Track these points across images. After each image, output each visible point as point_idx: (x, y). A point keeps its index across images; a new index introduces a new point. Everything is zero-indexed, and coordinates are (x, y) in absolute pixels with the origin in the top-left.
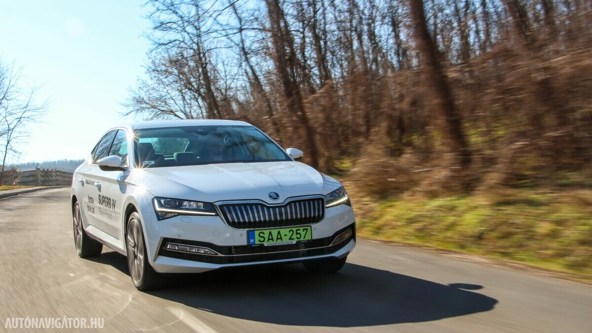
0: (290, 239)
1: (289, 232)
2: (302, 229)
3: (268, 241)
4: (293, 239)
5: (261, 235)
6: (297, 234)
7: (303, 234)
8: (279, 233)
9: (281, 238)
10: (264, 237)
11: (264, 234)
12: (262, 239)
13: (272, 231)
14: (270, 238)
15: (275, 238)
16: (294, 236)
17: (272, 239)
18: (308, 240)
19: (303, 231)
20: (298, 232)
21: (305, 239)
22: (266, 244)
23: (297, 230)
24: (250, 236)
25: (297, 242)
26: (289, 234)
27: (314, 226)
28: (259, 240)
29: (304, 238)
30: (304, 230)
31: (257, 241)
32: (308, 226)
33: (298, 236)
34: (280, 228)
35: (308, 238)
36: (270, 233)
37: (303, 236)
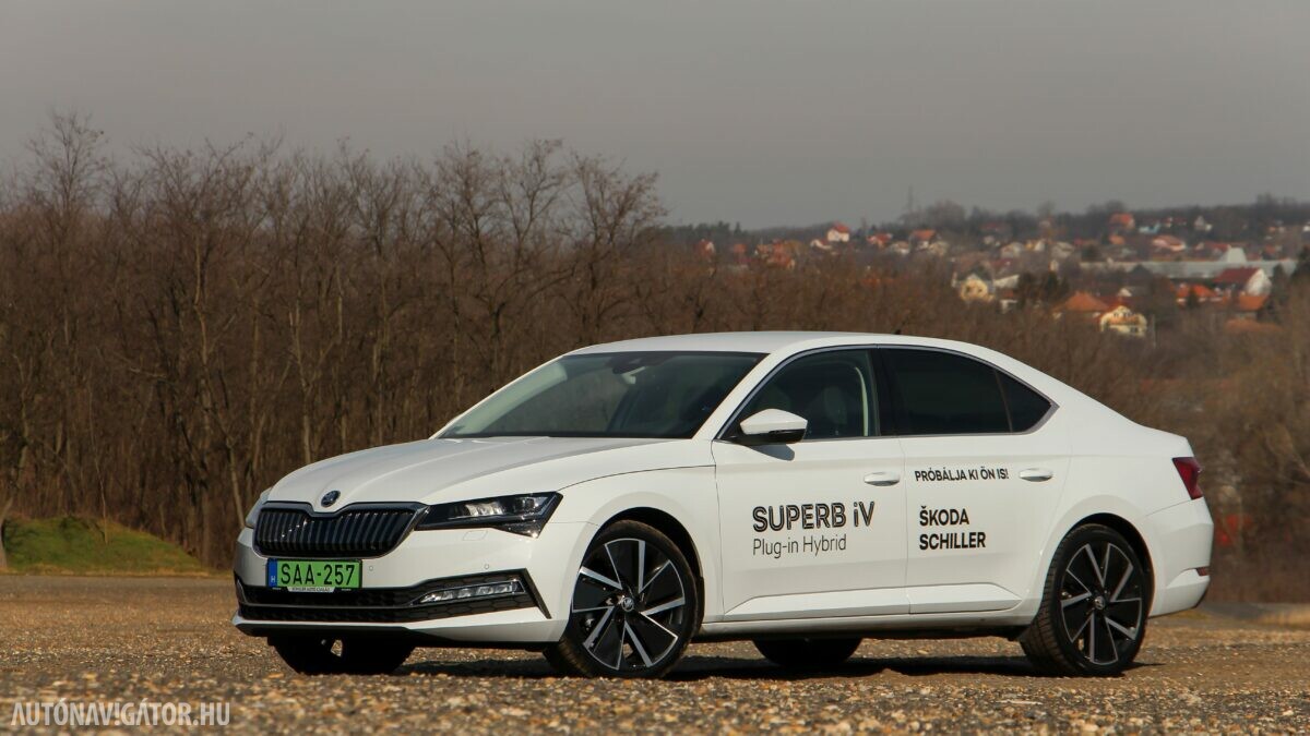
0: (326, 582)
1: (325, 569)
2: (345, 565)
3: (293, 583)
4: (330, 583)
5: (286, 569)
7: (346, 574)
8: (310, 570)
9: (312, 582)
10: (287, 574)
11: (289, 567)
12: (286, 578)
13: (300, 563)
14: (297, 577)
15: (303, 580)
16: (332, 578)
17: (300, 582)
18: (352, 589)
19: (347, 570)
20: (339, 570)
21: (349, 586)
22: (290, 589)
23: (337, 566)
24: (270, 570)
25: (337, 589)
26: (325, 573)
27: (367, 562)
28: (282, 582)
29: (347, 583)
30: (348, 567)
31: (279, 580)
32: (355, 560)
33: (339, 578)
34: (312, 560)
35: (354, 584)
36: (298, 568)
37: (345, 580)
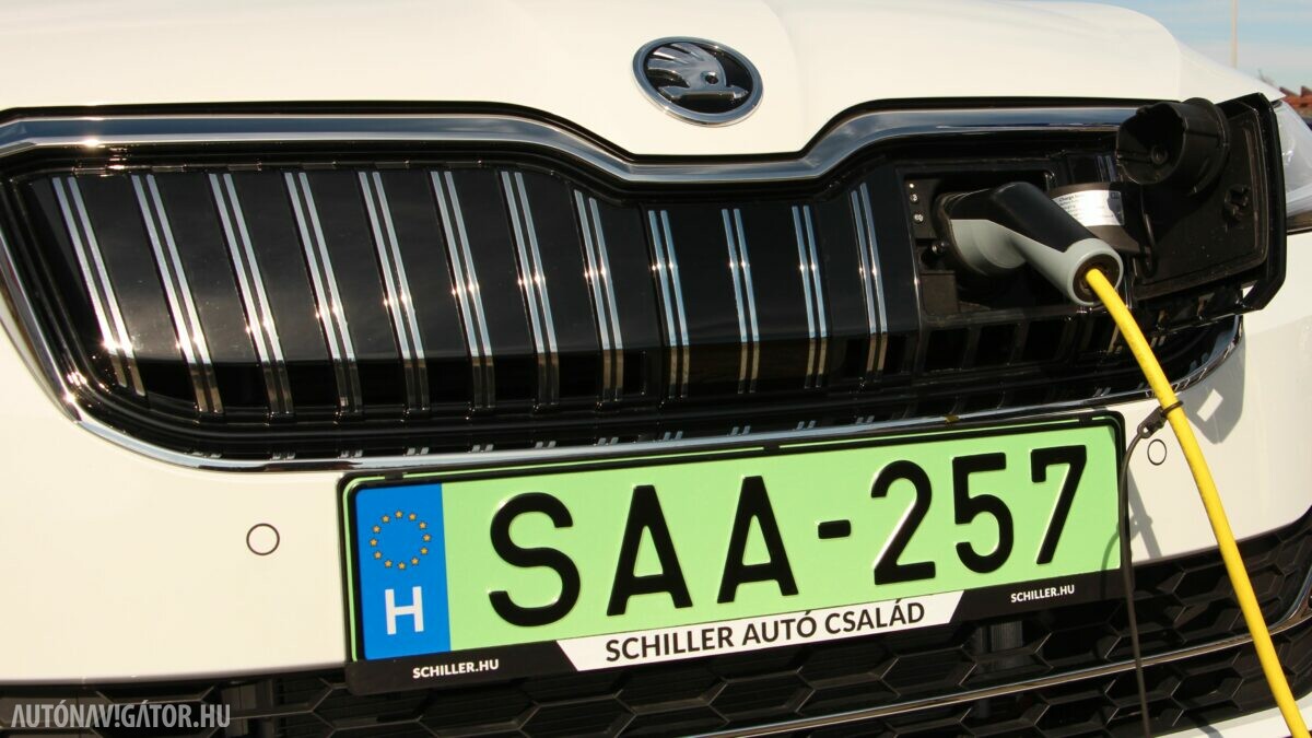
0: (889, 572)
1: (880, 490)
2: (1018, 448)
3: (617, 607)
4: (925, 571)
5: (531, 531)
6: (966, 509)
7: (1032, 505)
8: (754, 499)
9: (779, 571)
11: (562, 517)
12: (540, 588)
13: (664, 480)
14: (648, 563)
15: (703, 568)
16: (938, 538)
17: (672, 583)
18: (1088, 581)
19: (1039, 475)
20: (979, 484)
21: (1060, 566)
22: (588, 649)
23: (963, 467)
25: (970, 598)
26: (878, 523)
28: (502, 604)
29: (1046, 556)
30: (1041, 461)
31: (473, 609)
32: (1086, 422)
33: (983, 534)
34: (772, 450)
36: (645, 510)
37: (1029, 538)
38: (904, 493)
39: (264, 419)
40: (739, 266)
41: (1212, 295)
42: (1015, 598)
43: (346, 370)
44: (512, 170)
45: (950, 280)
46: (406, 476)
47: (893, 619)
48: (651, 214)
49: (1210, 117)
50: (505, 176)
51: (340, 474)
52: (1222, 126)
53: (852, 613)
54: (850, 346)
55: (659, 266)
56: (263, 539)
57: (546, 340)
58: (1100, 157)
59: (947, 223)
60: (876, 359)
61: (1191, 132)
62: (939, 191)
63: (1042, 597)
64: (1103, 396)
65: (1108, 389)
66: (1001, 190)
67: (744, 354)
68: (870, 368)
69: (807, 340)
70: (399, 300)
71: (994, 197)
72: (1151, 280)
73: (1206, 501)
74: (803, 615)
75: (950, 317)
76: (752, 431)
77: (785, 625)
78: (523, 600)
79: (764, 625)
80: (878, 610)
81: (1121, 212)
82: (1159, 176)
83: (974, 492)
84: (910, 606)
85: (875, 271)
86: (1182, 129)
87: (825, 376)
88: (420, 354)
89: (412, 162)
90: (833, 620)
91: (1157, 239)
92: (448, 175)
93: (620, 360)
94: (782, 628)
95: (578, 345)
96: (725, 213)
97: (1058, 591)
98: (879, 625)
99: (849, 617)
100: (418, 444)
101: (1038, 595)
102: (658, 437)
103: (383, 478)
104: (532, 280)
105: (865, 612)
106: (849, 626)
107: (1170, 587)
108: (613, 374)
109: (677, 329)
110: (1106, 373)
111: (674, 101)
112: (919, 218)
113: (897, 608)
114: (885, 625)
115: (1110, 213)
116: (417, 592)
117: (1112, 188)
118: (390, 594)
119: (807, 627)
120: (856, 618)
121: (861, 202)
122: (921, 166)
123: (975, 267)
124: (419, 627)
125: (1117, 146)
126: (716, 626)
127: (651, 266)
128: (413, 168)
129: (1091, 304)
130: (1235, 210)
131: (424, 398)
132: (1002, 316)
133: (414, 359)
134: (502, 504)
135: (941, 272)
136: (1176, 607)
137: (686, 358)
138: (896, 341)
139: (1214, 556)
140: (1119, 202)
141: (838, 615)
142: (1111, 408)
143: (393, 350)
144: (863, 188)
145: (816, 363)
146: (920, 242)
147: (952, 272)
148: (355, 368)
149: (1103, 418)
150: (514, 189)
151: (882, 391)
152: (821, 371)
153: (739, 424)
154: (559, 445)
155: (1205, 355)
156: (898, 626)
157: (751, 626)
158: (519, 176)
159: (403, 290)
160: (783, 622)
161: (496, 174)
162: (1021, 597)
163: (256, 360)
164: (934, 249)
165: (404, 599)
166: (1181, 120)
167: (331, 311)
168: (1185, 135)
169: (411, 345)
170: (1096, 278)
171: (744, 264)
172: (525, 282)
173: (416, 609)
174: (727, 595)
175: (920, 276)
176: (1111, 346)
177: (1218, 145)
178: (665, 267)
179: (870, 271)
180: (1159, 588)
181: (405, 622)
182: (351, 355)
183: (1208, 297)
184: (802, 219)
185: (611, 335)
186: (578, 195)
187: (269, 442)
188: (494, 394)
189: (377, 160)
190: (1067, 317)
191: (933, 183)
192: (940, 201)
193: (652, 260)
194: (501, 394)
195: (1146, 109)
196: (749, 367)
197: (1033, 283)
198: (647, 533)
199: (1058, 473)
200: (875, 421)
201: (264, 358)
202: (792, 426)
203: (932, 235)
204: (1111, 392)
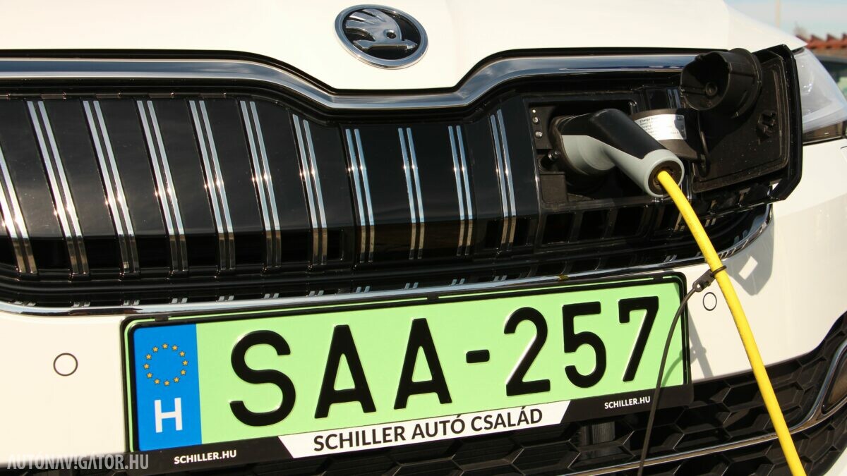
0: (517, 386)
1: (510, 328)
2: (610, 299)
3: (322, 412)
4: (543, 386)
5: (260, 357)
6: (572, 343)
7: (620, 339)
8: (420, 335)
9: (438, 386)
11: (282, 347)
12: (265, 398)
14: (344, 381)
15: (384, 386)
16: (552, 362)
17: (362, 395)
18: (661, 393)
19: (624, 318)
20: (582, 324)
21: (641, 383)
23: (570, 312)
25: (575, 405)
28: (239, 409)
29: (630, 375)
30: (626, 308)
32: (658, 280)
33: (585, 359)
34: (433, 299)
36: (343, 342)
38: (527, 330)
39: (67, 278)
40: (410, 168)
41: (749, 189)
42: (607, 406)
43: (128, 243)
44: (248, 99)
45: (561, 179)
46: (170, 319)
47: (520, 421)
48: (348, 132)
49: (749, 62)
50: (243, 104)
51: (123, 317)
52: (757, 69)
53: (490, 416)
54: (490, 227)
55: (354, 168)
56: (66, 364)
57: (272, 221)
58: (670, 91)
59: (559, 138)
60: (508, 234)
61: (734, 73)
62: (554, 115)
63: (627, 405)
64: (671, 261)
65: (675, 256)
66: (598, 115)
67: (414, 231)
68: (503, 242)
69: (459, 221)
70: (166, 192)
71: (592, 120)
72: (705, 179)
73: (744, 337)
74: (455, 418)
75: (562, 205)
76: (420, 286)
77: (442, 425)
78: (254, 407)
79: (427, 425)
80: (509, 414)
81: (684, 130)
82: (711, 105)
83: (578, 330)
84: (532, 411)
85: (507, 172)
86: (728, 71)
87: (471, 247)
88: (181, 231)
89: (176, 94)
90: (477, 421)
91: (709, 150)
92: (202, 103)
93: (325, 236)
94: (440, 427)
95: (295, 225)
96: (400, 130)
97: (638, 401)
98: (510, 425)
99: (488, 419)
100: (179, 295)
101: (624, 404)
102: (352, 290)
103: (154, 320)
104: (263, 178)
105: (500, 416)
106: (488, 425)
107: (720, 398)
108: (320, 244)
109: (366, 213)
110: (672, 245)
111: (364, 51)
112: (539, 134)
113: (523, 413)
114: (514, 425)
115: (676, 130)
116: (178, 401)
117: (678, 112)
118: (158, 403)
119: (458, 426)
120: (493, 420)
121: (497, 123)
122: (541, 97)
123: (578, 169)
124: (179, 427)
125: (681, 83)
126: (393, 426)
127: (347, 168)
128: (177, 98)
129: (662, 196)
130: (766, 128)
131: (184, 263)
132: (598, 204)
133: (177, 235)
134: (240, 338)
135: (555, 173)
136: (724, 413)
137: (372, 234)
138: (523, 222)
139: (749, 376)
140: (683, 123)
141: (480, 418)
142: (676, 270)
143: (160, 228)
144: (499, 113)
145: (465, 238)
146: (539, 151)
147: (563, 173)
148: (134, 241)
149: (670, 277)
150: (249, 113)
151: (512, 257)
152: (469, 243)
153: (411, 280)
154: (281, 296)
155: (745, 232)
156: (523, 426)
157: (418, 426)
158: (253, 104)
159: (169, 186)
160: (440, 422)
161: (237, 103)
162: (612, 405)
163: (61, 235)
164: (550, 156)
165: (168, 407)
166: (727, 64)
167: (116, 199)
168: (729, 75)
169: (175, 225)
170: (665, 177)
171: (413, 167)
172: (257, 179)
173: (177, 414)
174: (401, 403)
175: (540, 175)
176: (677, 225)
177: (754, 82)
178: (358, 168)
179: (504, 172)
180: (712, 399)
181: (169, 423)
182: (131, 232)
183: (747, 190)
184: (455, 135)
185: (318, 217)
186: (296, 118)
187: (71, 294)
188: (234, 260)
189: (149, 92)
190: (645, 205)
191: (549, 109)
192: (555, 122)
193: (348, 164)
194: (239, 260)
195: (702, 56)
196: (417, 240)
197: (620, 180)
198: (343, 359)
199: (638, 316)
200: (507, 279)
201: (68, 234)
202: (448, 283)
203: (548, 146)
204: (677, 259)
